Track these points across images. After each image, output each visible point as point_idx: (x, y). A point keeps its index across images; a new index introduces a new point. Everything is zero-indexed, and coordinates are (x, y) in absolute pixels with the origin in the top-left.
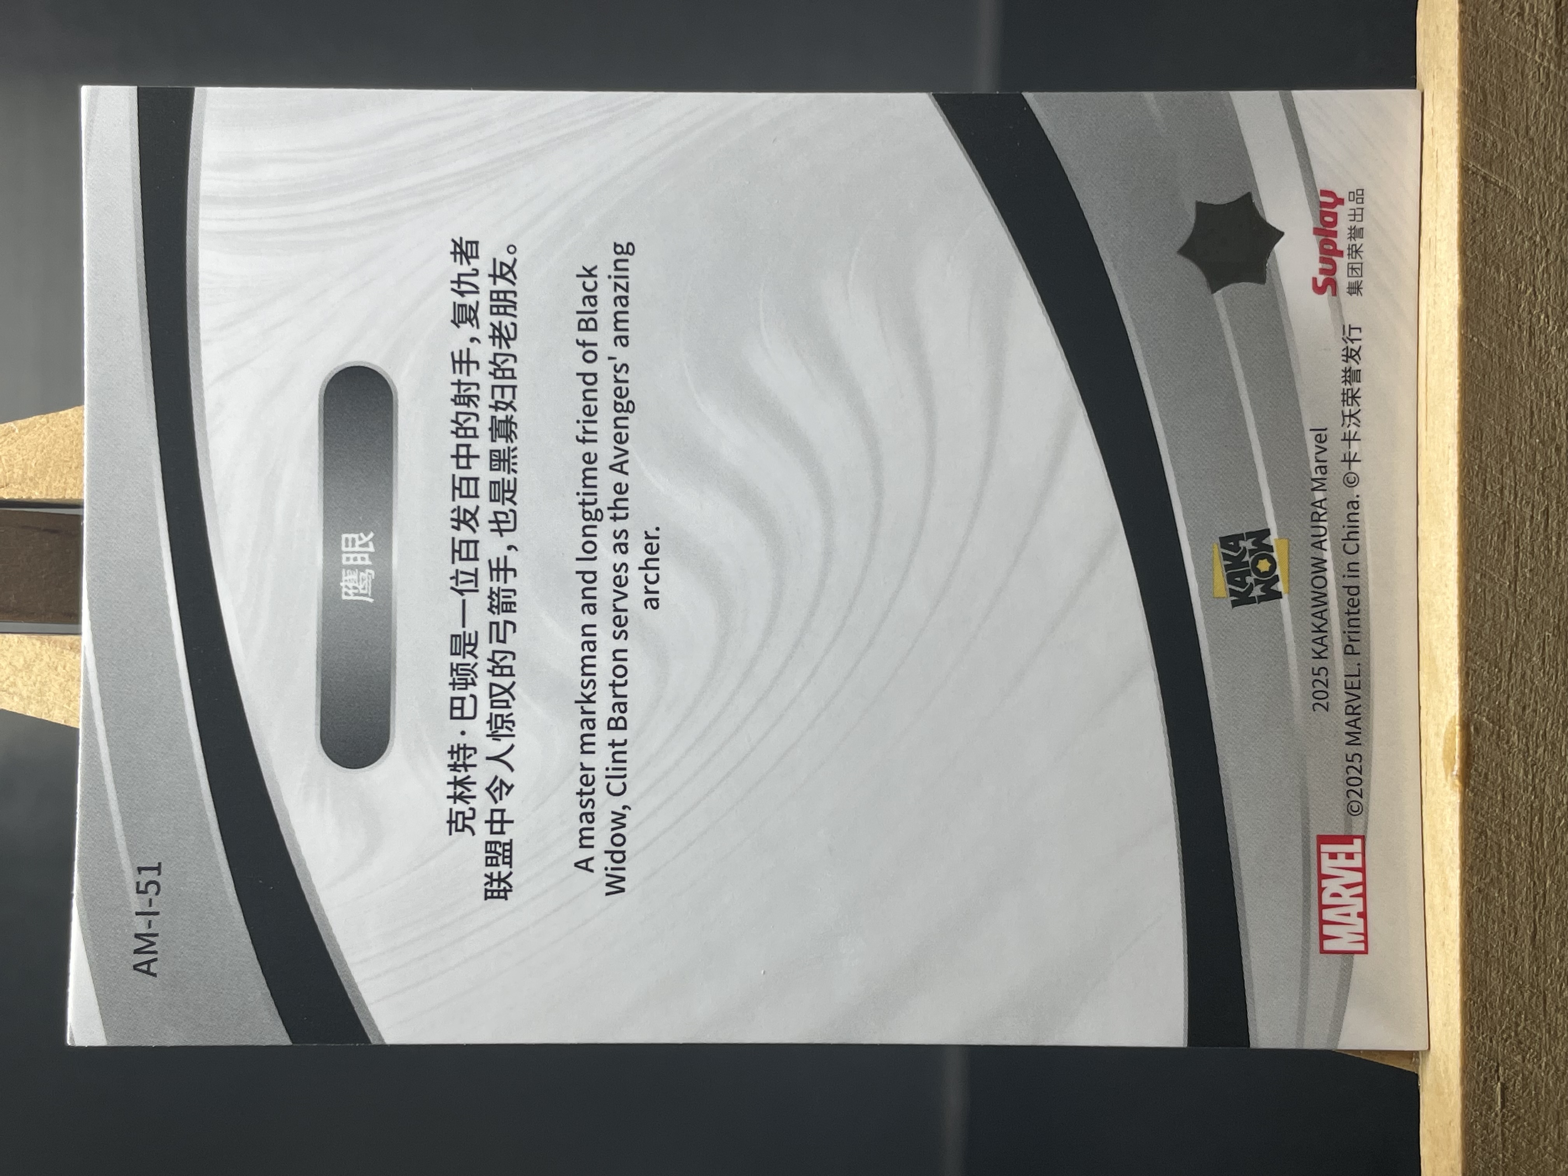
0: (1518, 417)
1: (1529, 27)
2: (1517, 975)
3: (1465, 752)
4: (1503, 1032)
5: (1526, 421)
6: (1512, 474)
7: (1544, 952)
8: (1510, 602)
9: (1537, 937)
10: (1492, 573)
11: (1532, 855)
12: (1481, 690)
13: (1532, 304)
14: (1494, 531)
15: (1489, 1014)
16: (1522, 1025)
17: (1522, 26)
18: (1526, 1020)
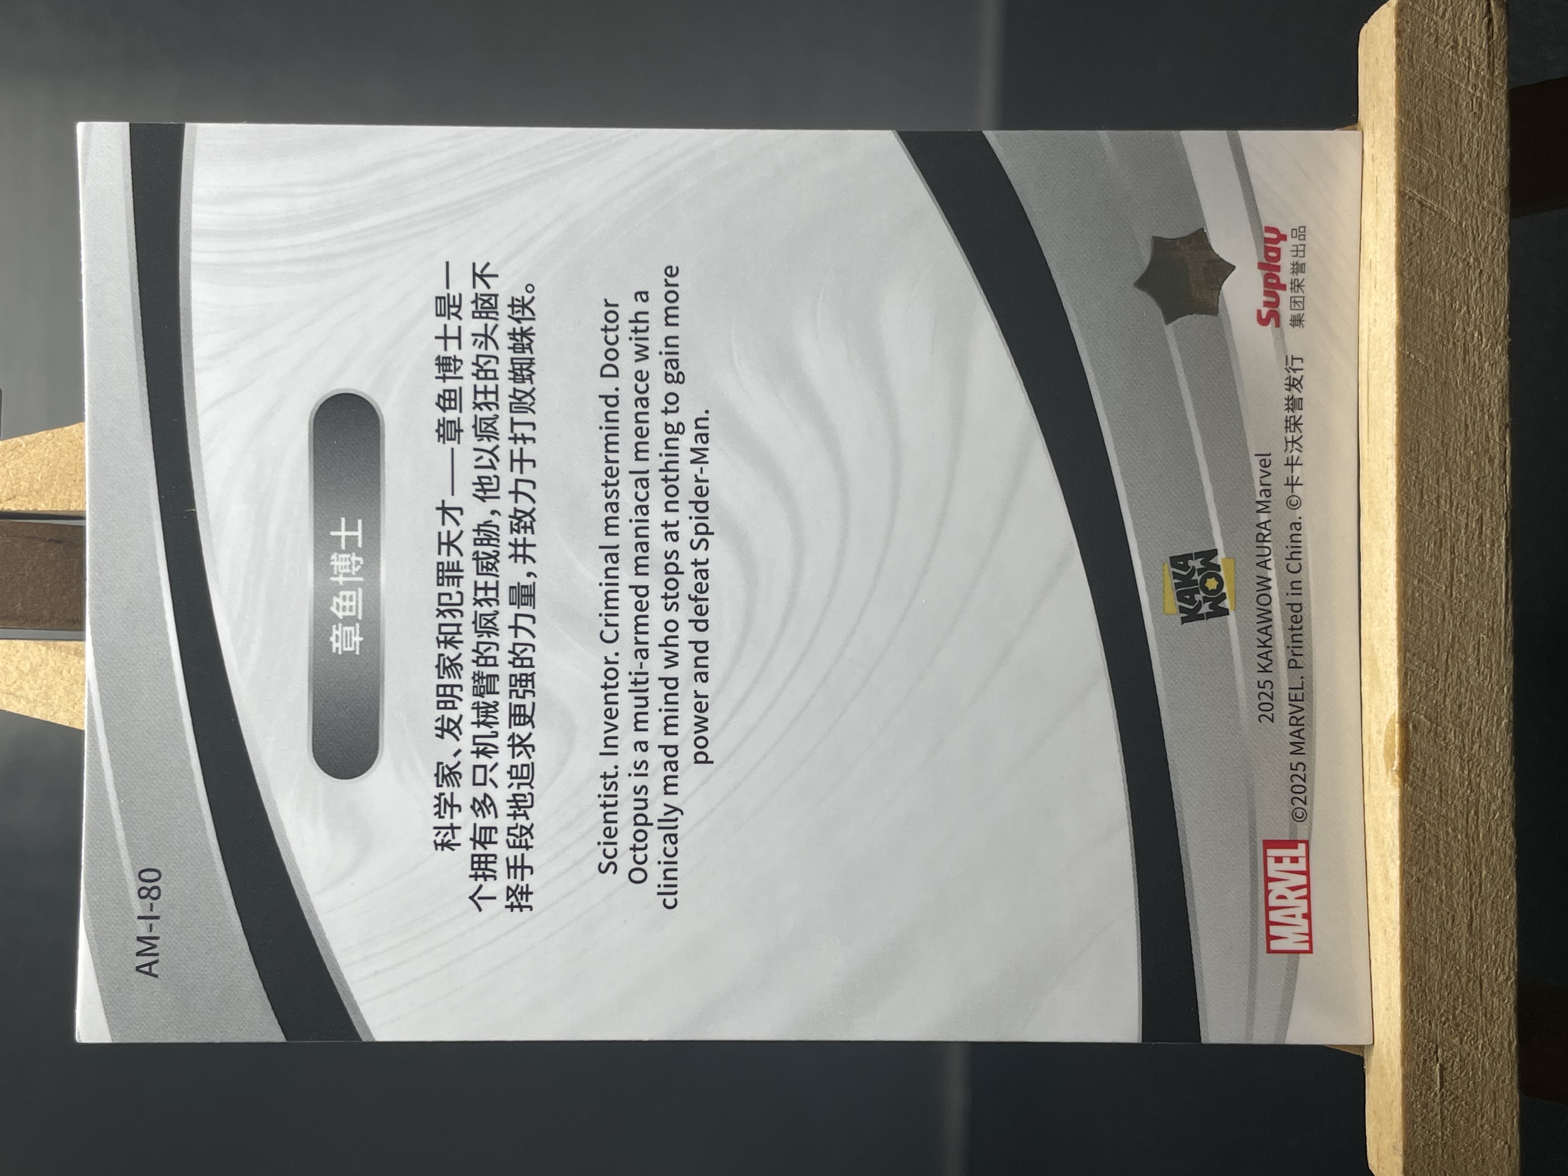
0: (1454, 430)
1: (1462, 59)
2: (1454, 960)
3: (1405, 749)
4: (1442, 1016)
5: (1461, 433)
6: (1448, 484)
7: (1481, 939)
8: (1446, 606)
9: (1474, 925)
10: (1429, 578)
11: (1468, 847)
12: (1419, 689)
13: (1466, 323)
14: (1430, 538)
15: (1428, 999)
16: (1460, 1008)
17: (1455, 57)
18: (1463, 1004)
